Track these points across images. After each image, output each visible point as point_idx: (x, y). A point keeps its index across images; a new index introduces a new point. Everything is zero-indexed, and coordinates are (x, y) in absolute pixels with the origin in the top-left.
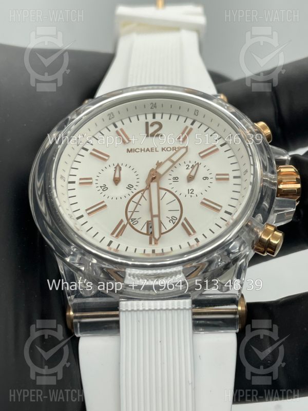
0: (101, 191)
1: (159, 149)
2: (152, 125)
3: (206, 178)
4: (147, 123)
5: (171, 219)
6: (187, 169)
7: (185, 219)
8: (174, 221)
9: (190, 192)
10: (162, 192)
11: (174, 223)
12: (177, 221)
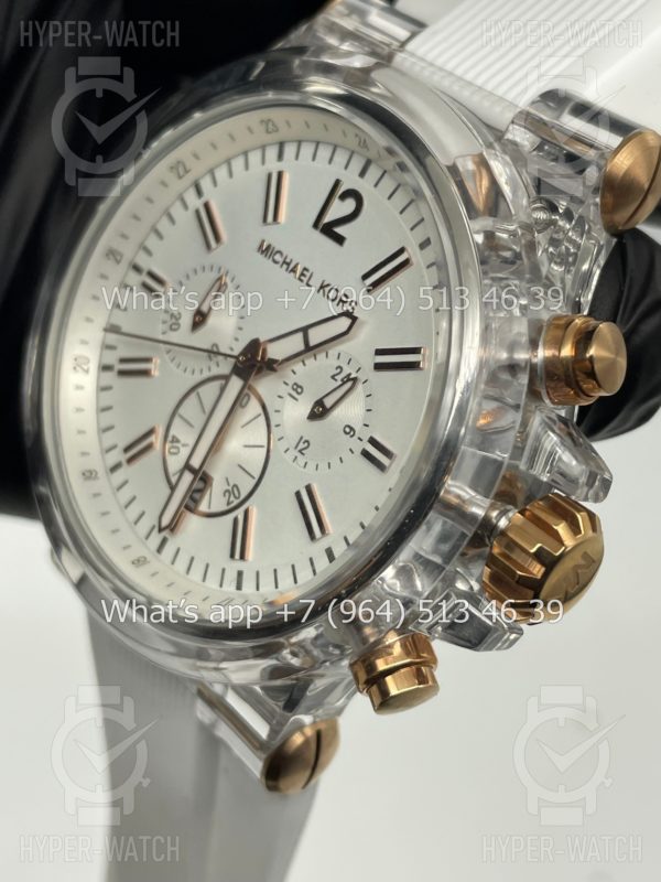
0: (166, 327)
1: (316, 283)
2: (343, 197)
3: (352, 429)
4: (337, 183)
5: (230, 488)
6: (333, 377)
7: (246, 513)
8: (232, 498)
9: (301, 446)
10: (253, 408)
11: (228, 503)
12: (236, 502)
